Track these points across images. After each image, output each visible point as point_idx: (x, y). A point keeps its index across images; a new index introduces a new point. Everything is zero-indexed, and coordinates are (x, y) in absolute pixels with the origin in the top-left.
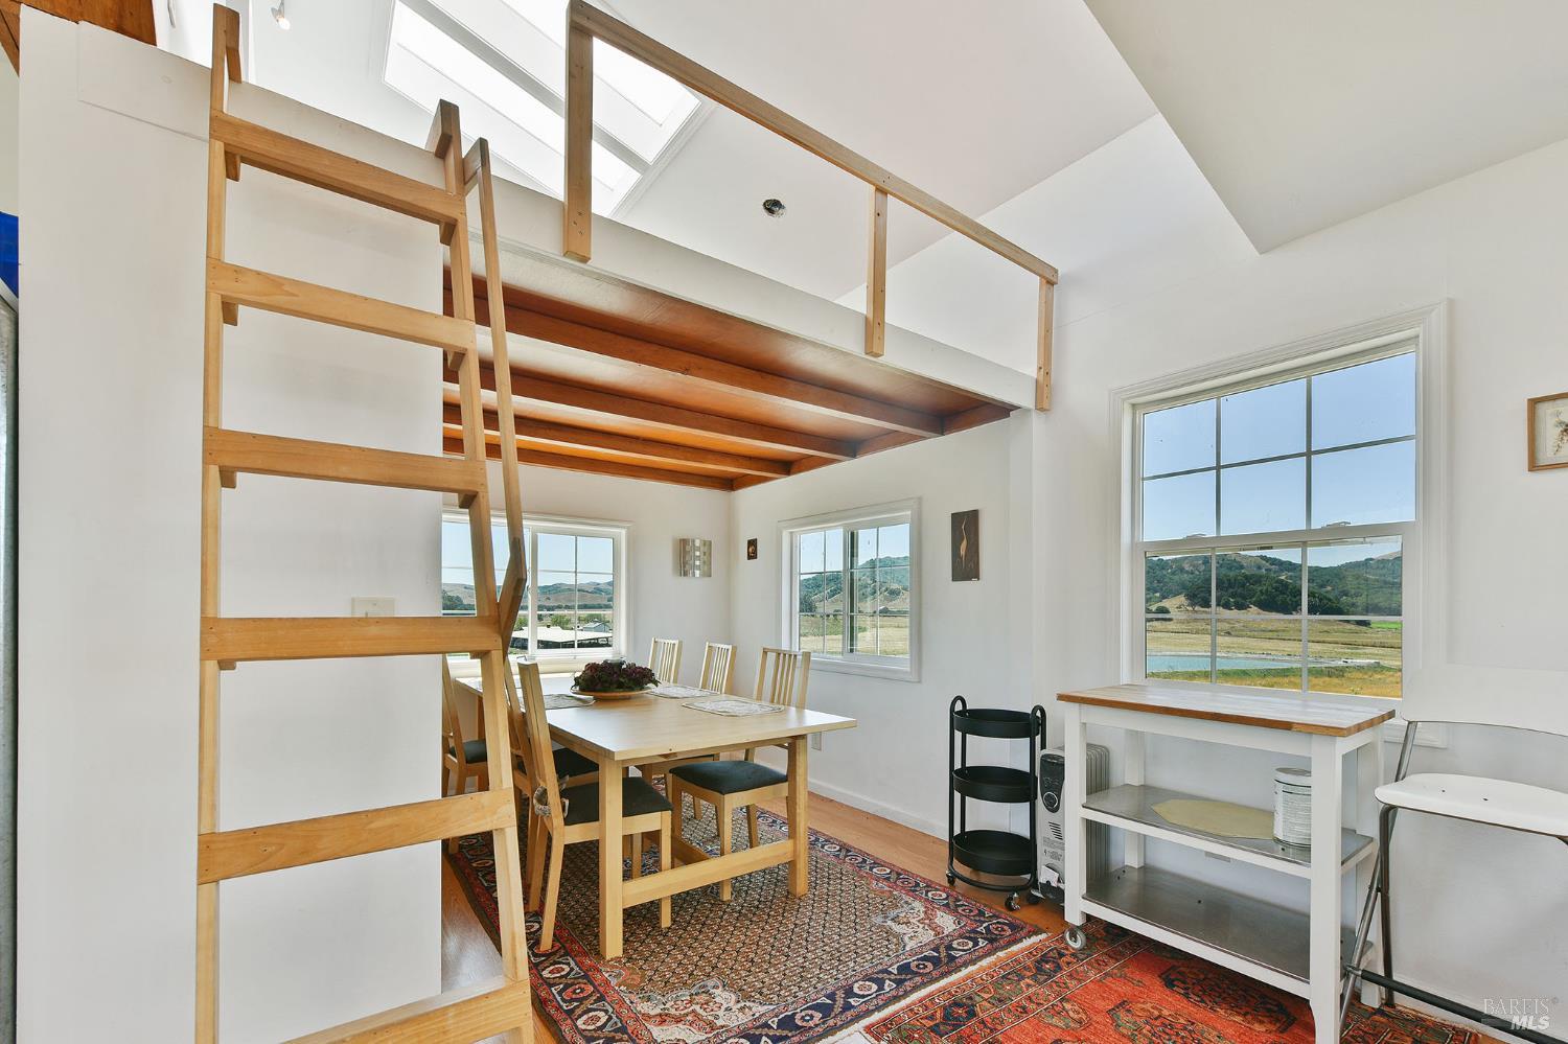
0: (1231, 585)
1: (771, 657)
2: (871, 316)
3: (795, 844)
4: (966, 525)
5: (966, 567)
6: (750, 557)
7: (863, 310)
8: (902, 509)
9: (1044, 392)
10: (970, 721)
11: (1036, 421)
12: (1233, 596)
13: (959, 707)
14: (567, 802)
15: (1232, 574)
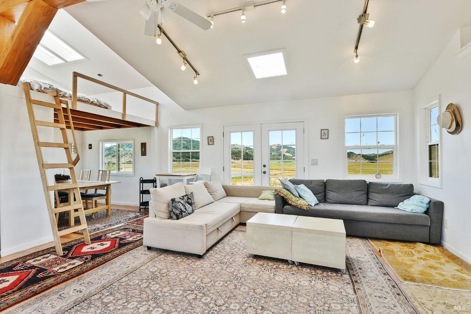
0: (236, 154)
1: (101, 172)
2: (123, 113)
3: (108, 206)
4: (144, 145)
5: (144, 153)
6: (89, 149)
7: (122, 112)
8: (131, 141)
9: (157, 124)
10: (143, 181)
11: (155, 128)
12: (236, 156)
13: (141, 179)
14: (60, 199)
15: (236, 150)
